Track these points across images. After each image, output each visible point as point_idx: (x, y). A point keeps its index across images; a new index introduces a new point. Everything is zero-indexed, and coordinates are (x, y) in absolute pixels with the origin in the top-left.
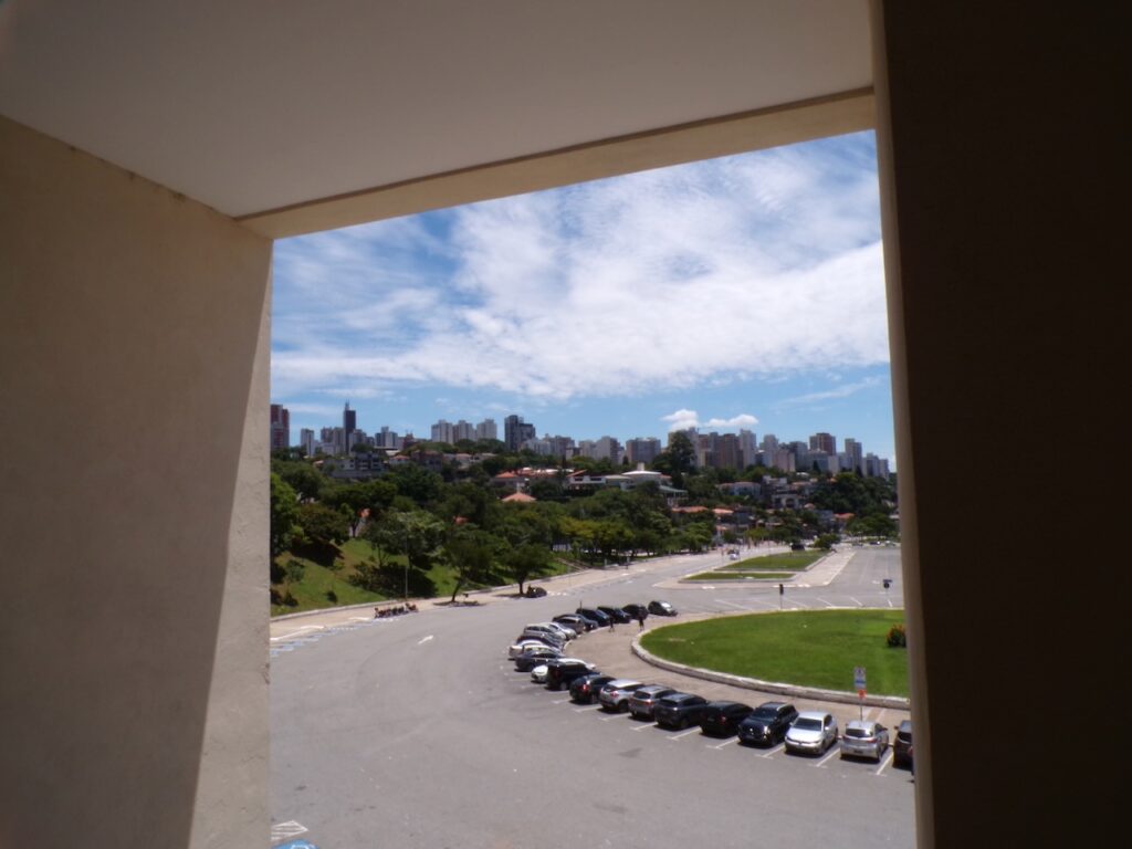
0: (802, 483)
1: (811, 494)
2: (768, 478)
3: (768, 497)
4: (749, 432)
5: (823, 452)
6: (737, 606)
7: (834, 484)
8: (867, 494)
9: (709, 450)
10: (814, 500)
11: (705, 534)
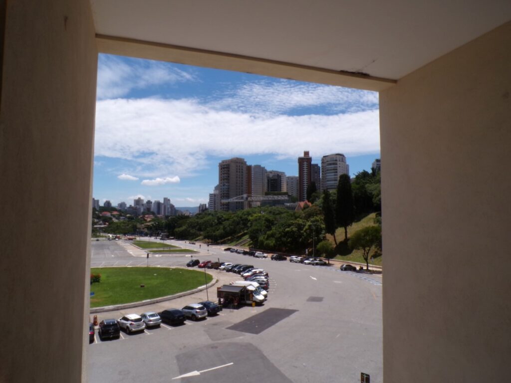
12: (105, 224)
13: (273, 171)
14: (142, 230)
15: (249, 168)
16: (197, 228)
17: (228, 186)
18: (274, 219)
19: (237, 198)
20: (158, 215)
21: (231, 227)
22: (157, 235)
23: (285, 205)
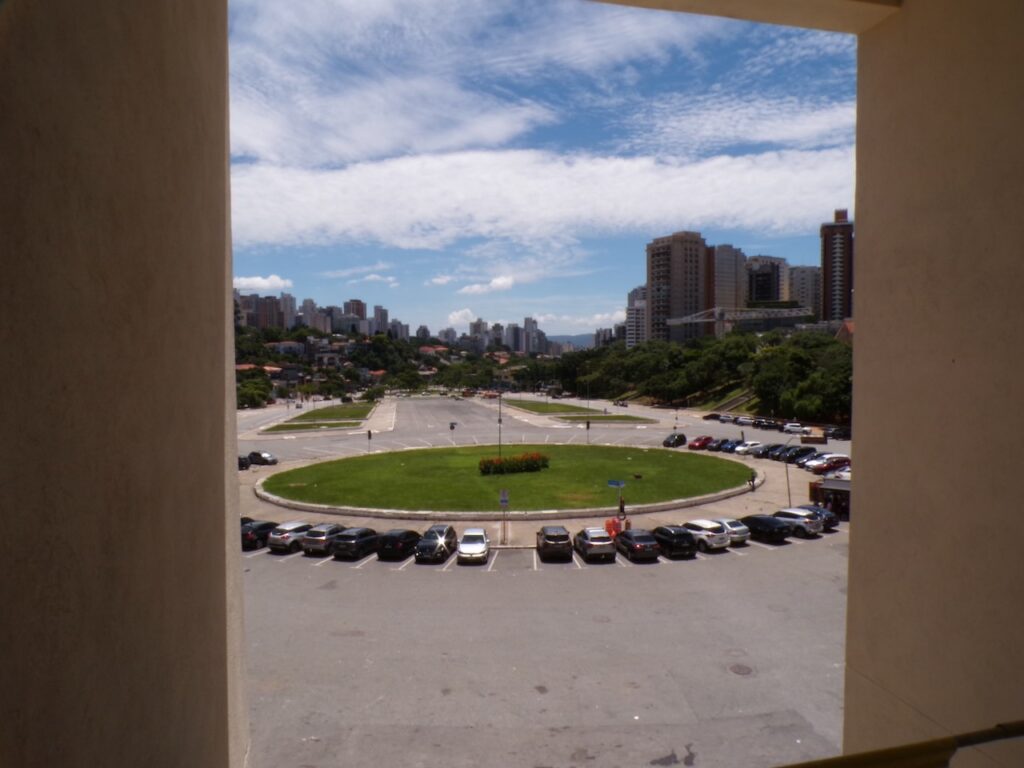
0: (342, 344)
1: (349, 353)
2: (311, 339)
3: (311, 355)
4: (289, 295)
5: (356, 316)
6: (327, 452)
7: (369, 345)
8: (396, 354)
9: (251, 311)
10: (352, 359)
11: (264, 390)
12: (430, 370)
13: (760, 256)
14: (503, 379)
15: (710, 251)
16: (621, 376)
17: (669, 290)
18: (811, 358)
19: (701, 316)
20: (517, 352)
21: (701, 373)
22: (535, 389)
23: (796, 330)
